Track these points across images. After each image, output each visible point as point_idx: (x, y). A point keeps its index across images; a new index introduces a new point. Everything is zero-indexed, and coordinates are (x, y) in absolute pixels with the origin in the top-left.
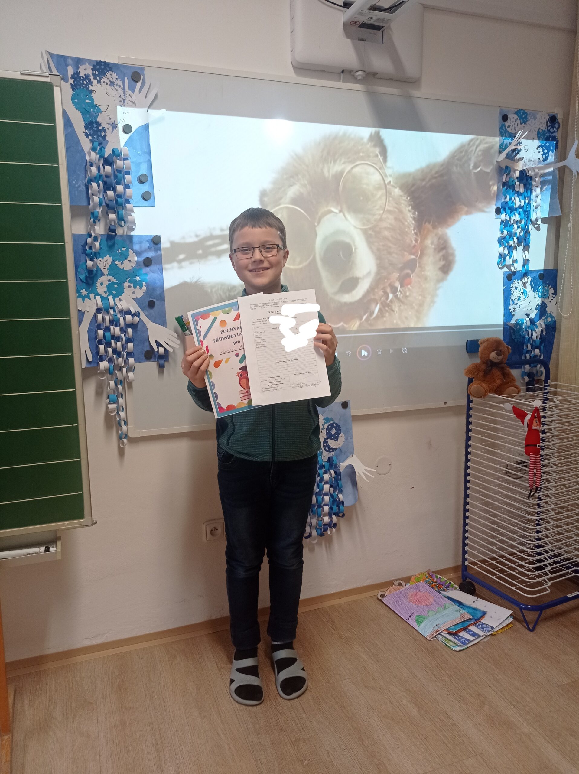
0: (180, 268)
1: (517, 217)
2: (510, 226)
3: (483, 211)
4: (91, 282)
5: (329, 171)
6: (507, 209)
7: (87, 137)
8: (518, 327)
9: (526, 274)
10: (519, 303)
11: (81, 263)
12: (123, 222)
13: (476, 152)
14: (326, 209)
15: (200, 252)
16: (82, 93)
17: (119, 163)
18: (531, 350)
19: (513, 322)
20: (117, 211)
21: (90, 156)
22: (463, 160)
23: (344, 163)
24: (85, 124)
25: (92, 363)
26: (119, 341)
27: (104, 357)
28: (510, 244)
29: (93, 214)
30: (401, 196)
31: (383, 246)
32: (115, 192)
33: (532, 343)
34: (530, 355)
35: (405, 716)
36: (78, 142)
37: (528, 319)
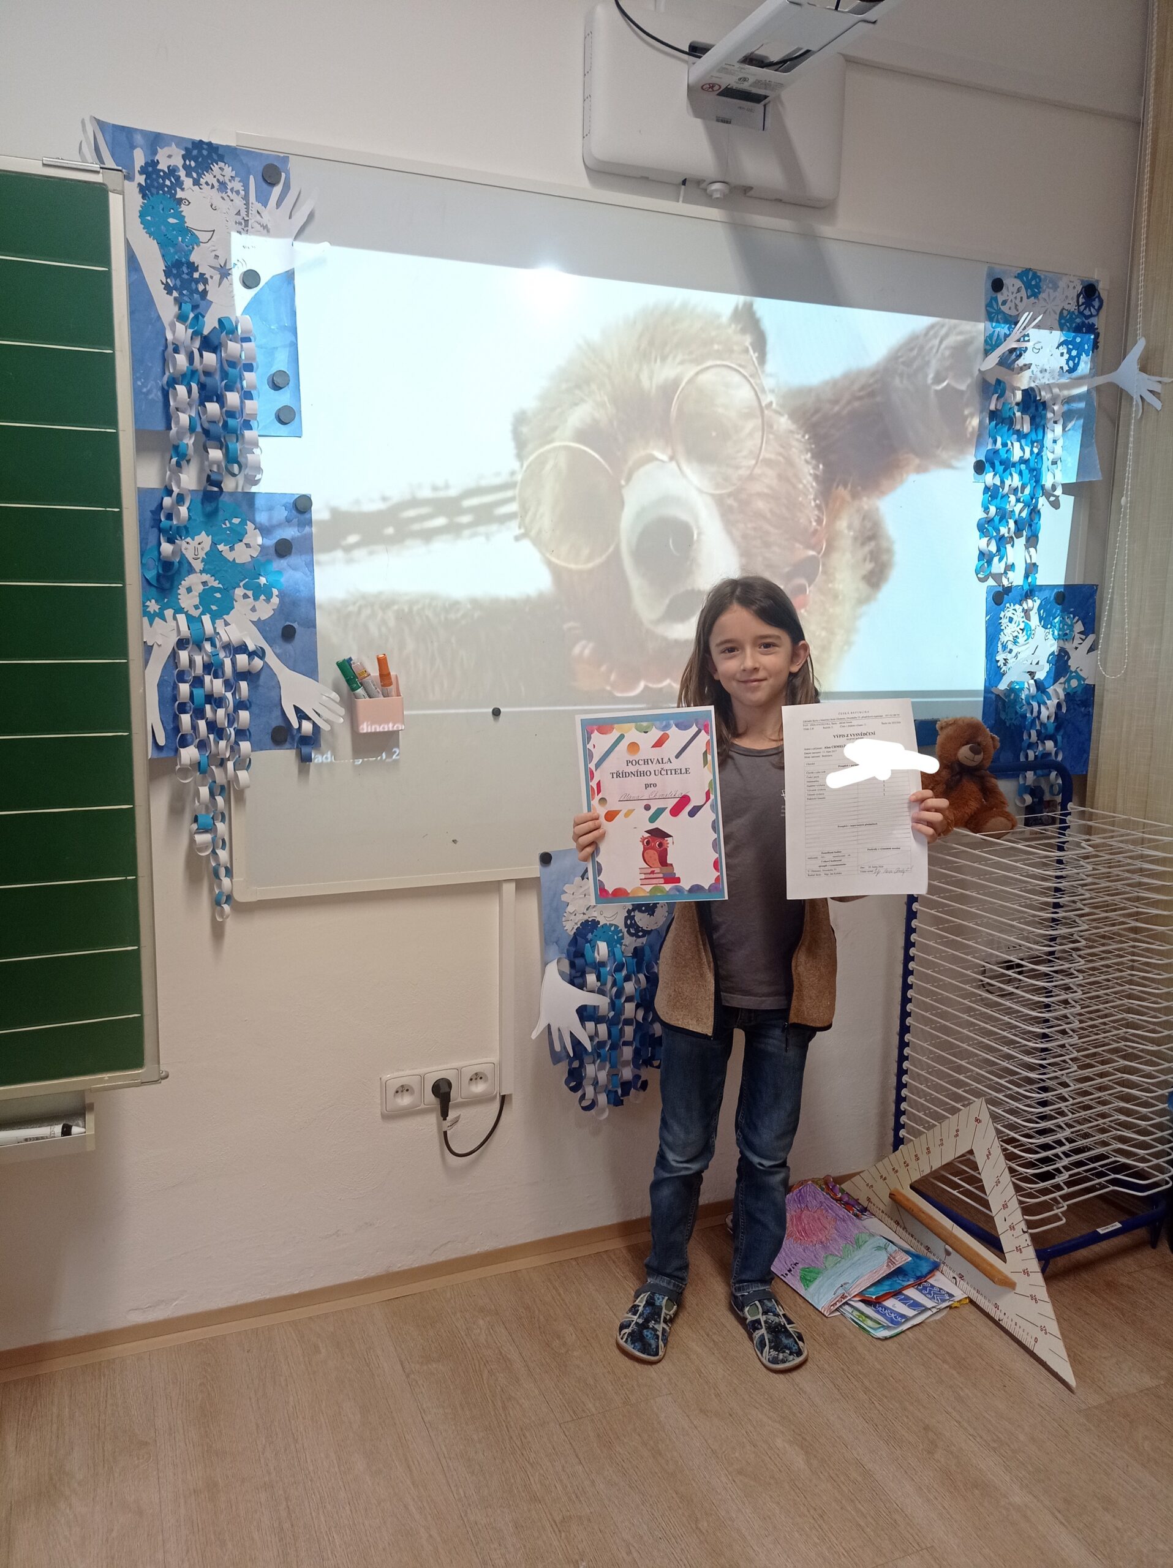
0: (350, 561)
1: (1016, 481)
2: (1003, 497)
3: (950, 466)
4: (167, 585)
5: (651, 378)
6: (997, 463)
7: (170, 293)
8: (1012, 696)
9: (1030, 593)
10: (1015, 650)
11: (149, 547)
12: (236, 466)
13: (940, 351)
14: (642, 453)
15: (390, 531)
16: (161, 203)
17: (233, 347)
18: (1037, 742)
19: (1003, 686)
20: (224, 443)
21: (174, 332)
22: (915, 366)
23: (682, 363)
24: (166, 267)
25: (165, 749)
26: (220, 706)
27: (189, 737)
28: (1001, 533)
29: (176, 448)
30: (791, 432)
31: (755, 529)
32: (222, 406)
33: (1038, 728)
34: (1035, 753)
35: (780, 1470)
36: (151, 302)
37: (1032, 682)
